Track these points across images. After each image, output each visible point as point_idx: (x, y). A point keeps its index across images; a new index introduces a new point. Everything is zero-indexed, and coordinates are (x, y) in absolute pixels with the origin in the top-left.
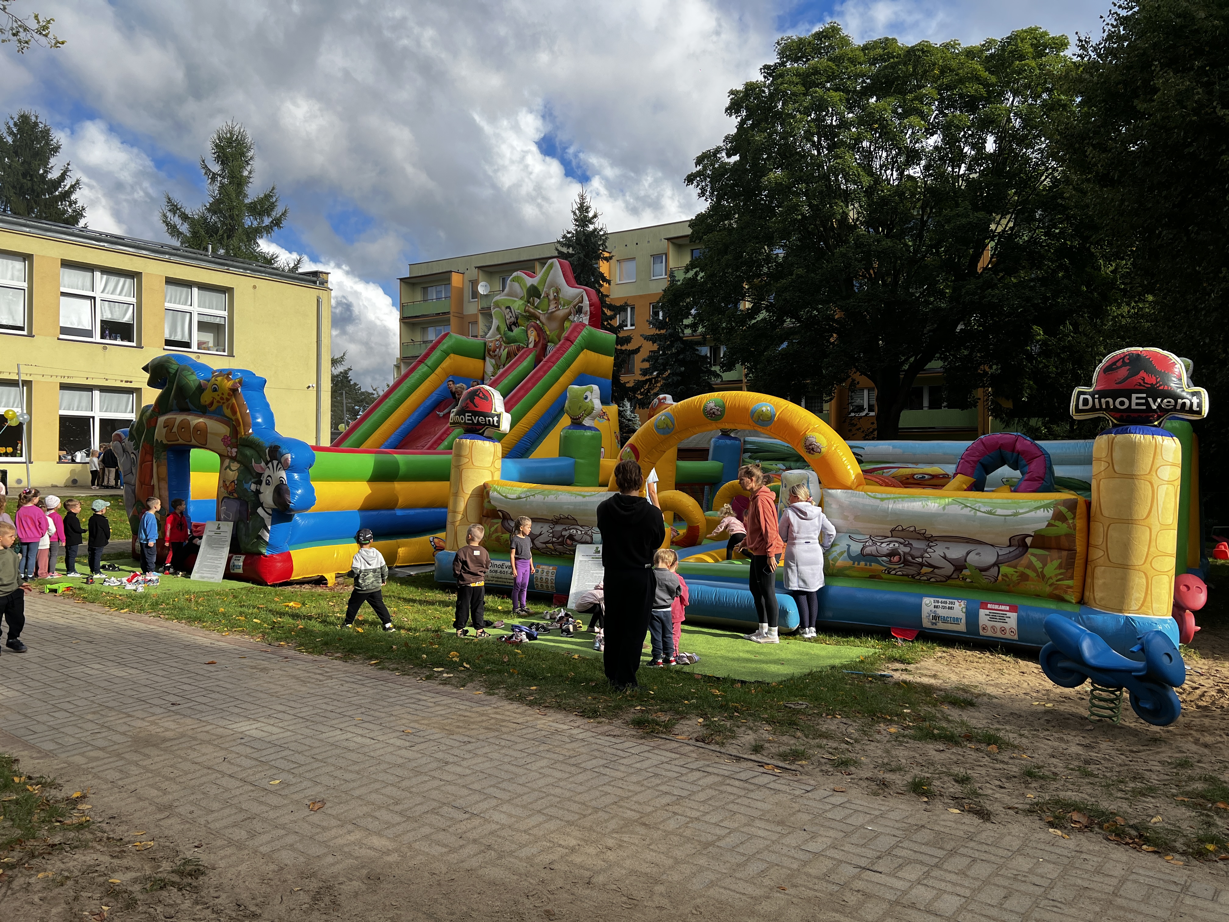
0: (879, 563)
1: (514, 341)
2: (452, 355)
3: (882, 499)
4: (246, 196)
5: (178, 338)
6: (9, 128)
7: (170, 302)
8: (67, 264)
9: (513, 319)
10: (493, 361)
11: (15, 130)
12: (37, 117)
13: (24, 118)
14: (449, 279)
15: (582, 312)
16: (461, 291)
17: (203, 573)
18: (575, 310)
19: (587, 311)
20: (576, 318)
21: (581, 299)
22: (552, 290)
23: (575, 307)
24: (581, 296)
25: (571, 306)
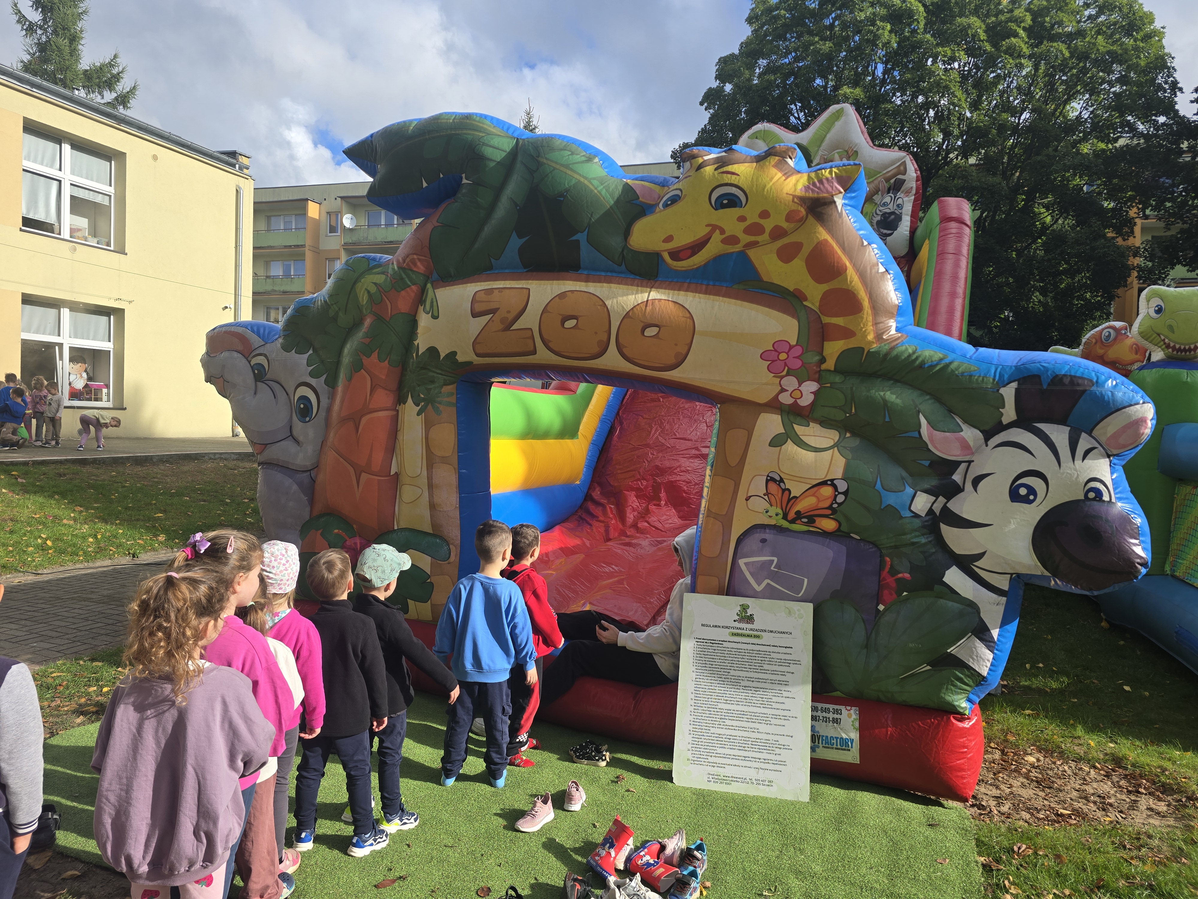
5: (41, 216)
14: (305, 209)
15: (902, 189)
16: (317, 222)
17: (722, 766)
18: (887, 185)
19: (912, 188)
20: (887, 199)
21: (902, 168)
22: (837, 153)
23: (887, 180)
24: (905, 161)
25: (879, 179)
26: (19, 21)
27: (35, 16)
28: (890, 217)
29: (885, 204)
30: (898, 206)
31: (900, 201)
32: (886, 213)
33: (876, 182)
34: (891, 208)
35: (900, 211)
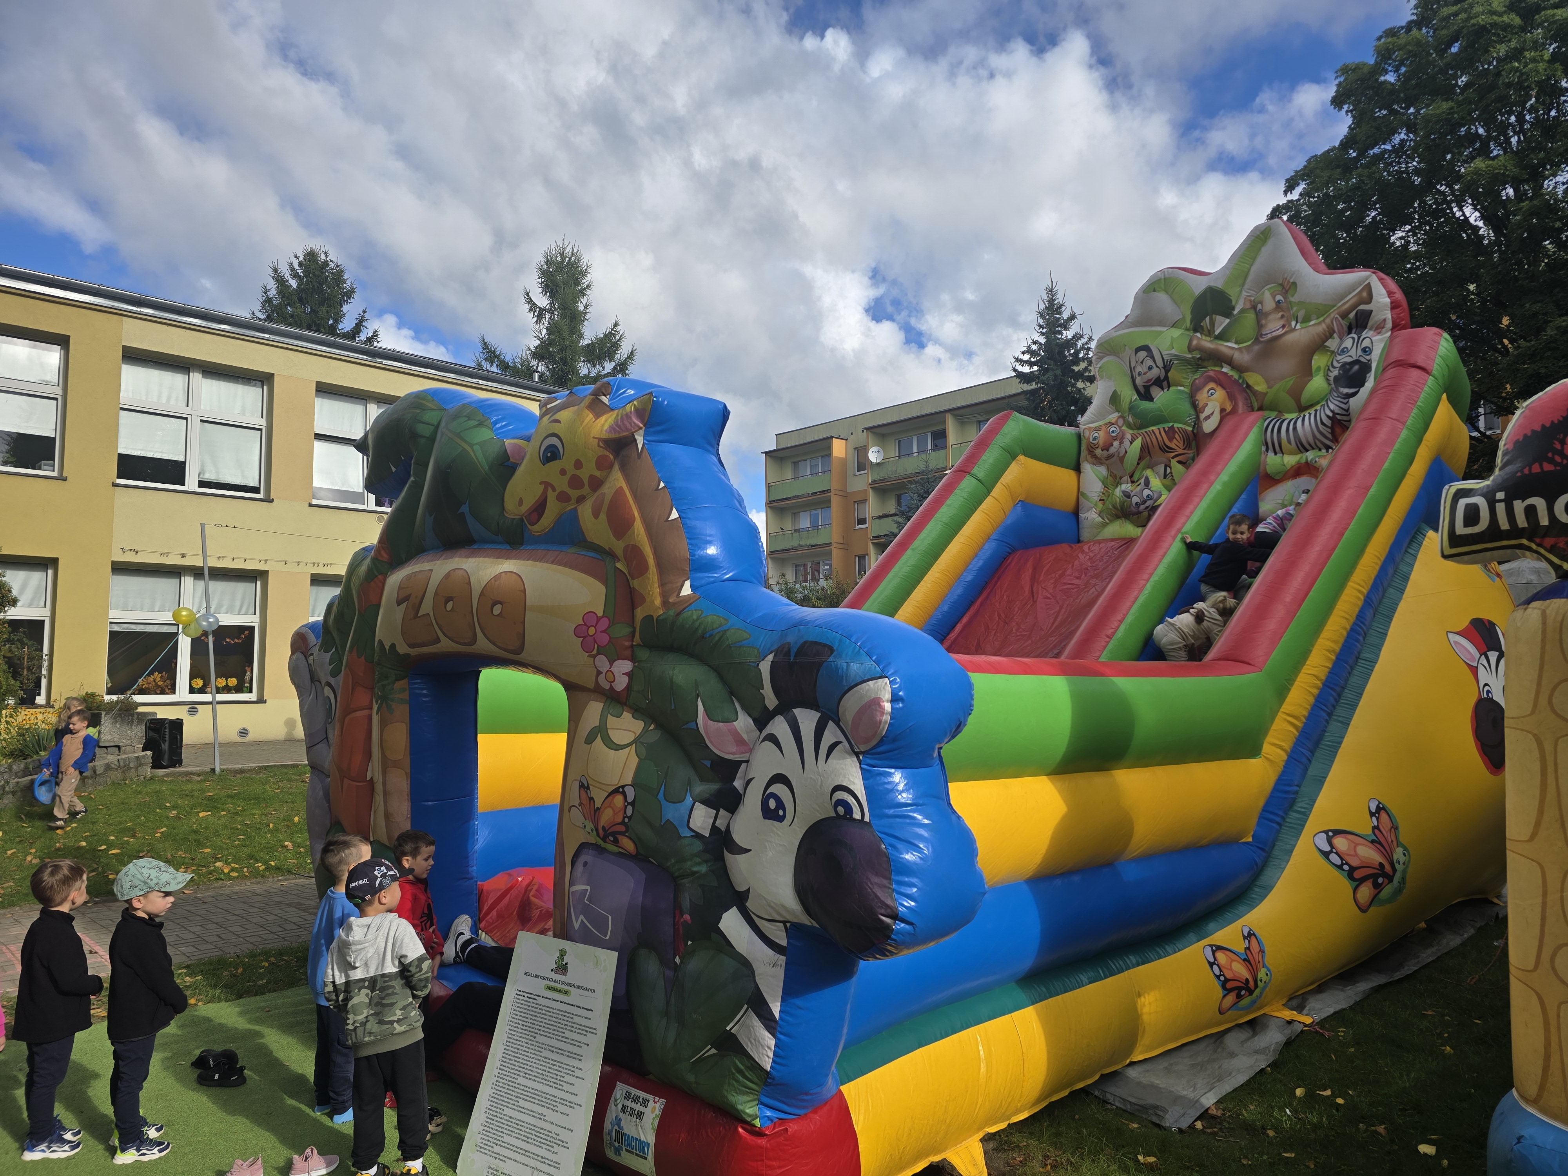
1: (1159, 419)
2: (1021, 458)
4: (582, 336)
6: (293, 269)
8: (325, 390)
9: (1155, 372)
10: (1103, 470)
11: (299, 271)
12: (326, 254)
13: (311, 256)
14: (829, 448)
15: (1370, 324)
16: (844, 462)
17: (502, 1159)
18: (1344, 323)
19: (1385, 320)
20: (1348, 343)
21: (1365, 294)
22: (1268, 289)
23: (1344, 315)
24: (1369, 284)
25: (1332, 315)
26: (530, 310)
27: (543, 302)
28: (1351, 368)
29: (1344, 351)
30: (1364, 350)
31: (1366, 343)
32: (1346, 363)
33: (1328, 321)
34: (1354, 354)
35: (1368, 358)
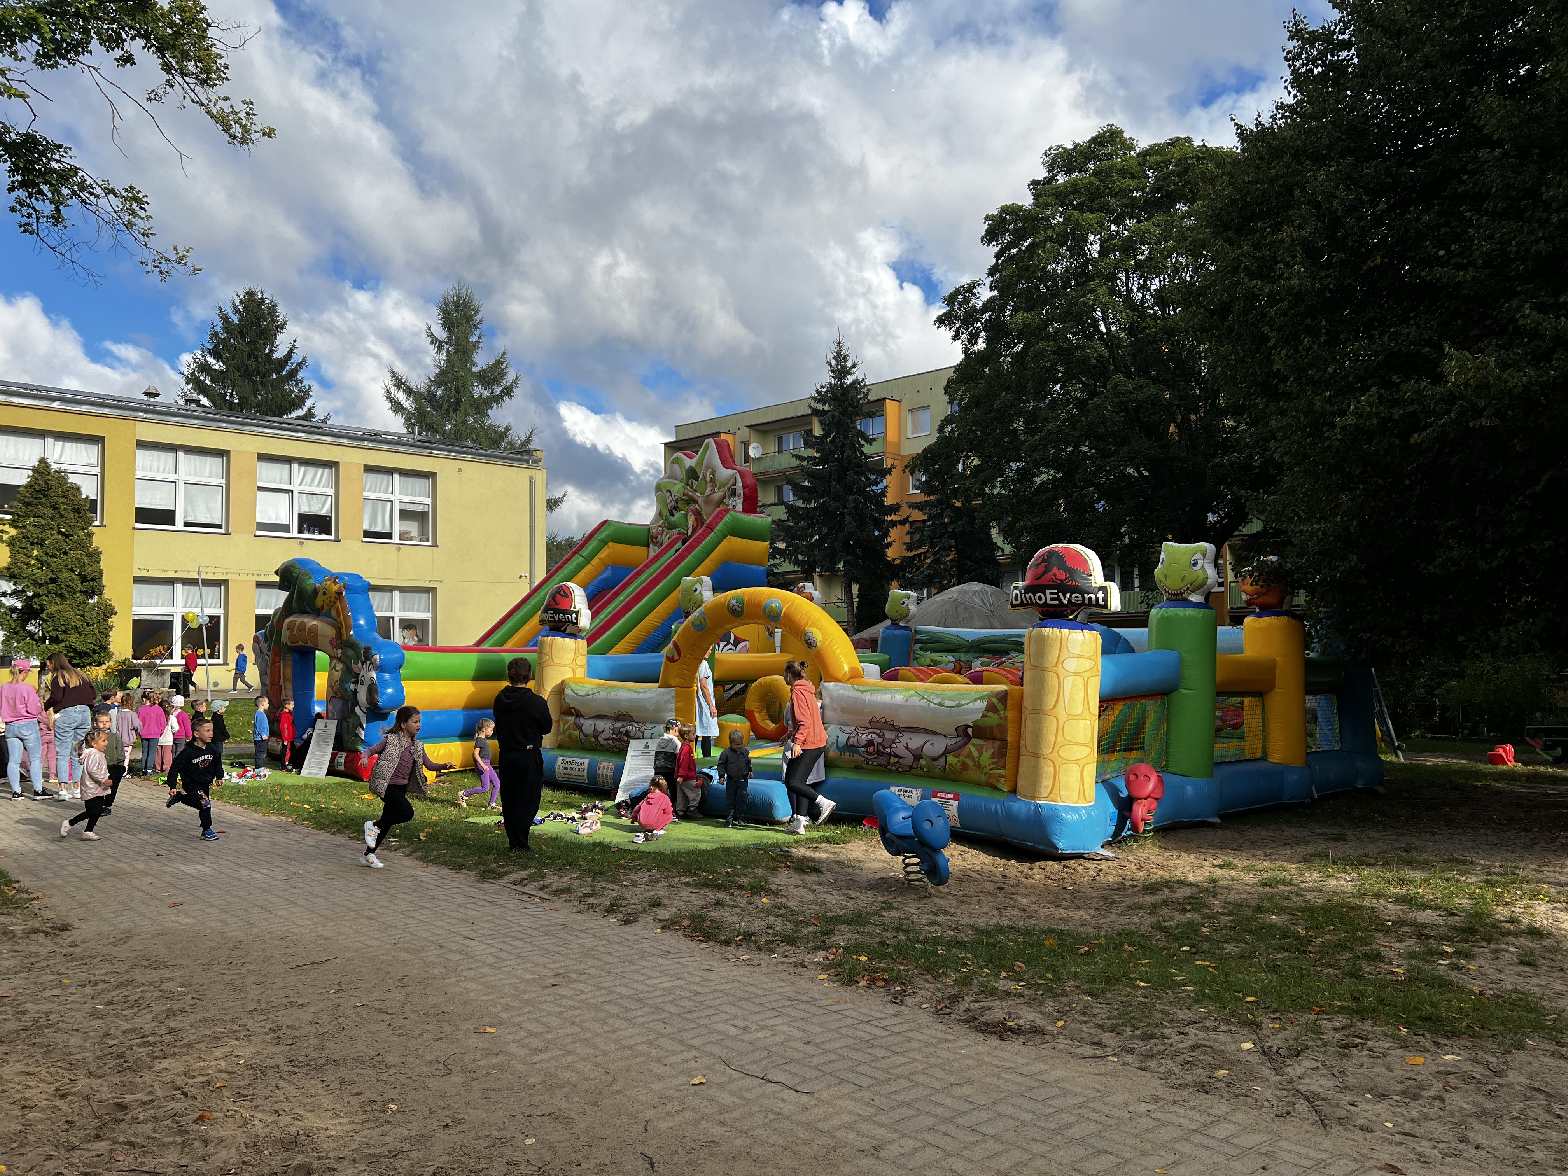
0: (858, 753)
1: (675, 526)
2: (611, 544)
3: (863, 692)
4: (474, 364)
5: (379, 529)
6: (235, 307)
7: (370, 491)
8: (263, 458)
9: (673, 504)
11: (241, 308)
12: (262, 293)
13: (250, 294)
15: (736, 494)
18: (729, 492)
19: (740, 493)
20: (730, 501)
21: (735, 481)
22: (709, 471)
25: (726, 488)
26: (432, 342)
27: (442, 335)
29: (729, 505)
30: (734, 506)
31: (735, 503)
33: (725, 490)
